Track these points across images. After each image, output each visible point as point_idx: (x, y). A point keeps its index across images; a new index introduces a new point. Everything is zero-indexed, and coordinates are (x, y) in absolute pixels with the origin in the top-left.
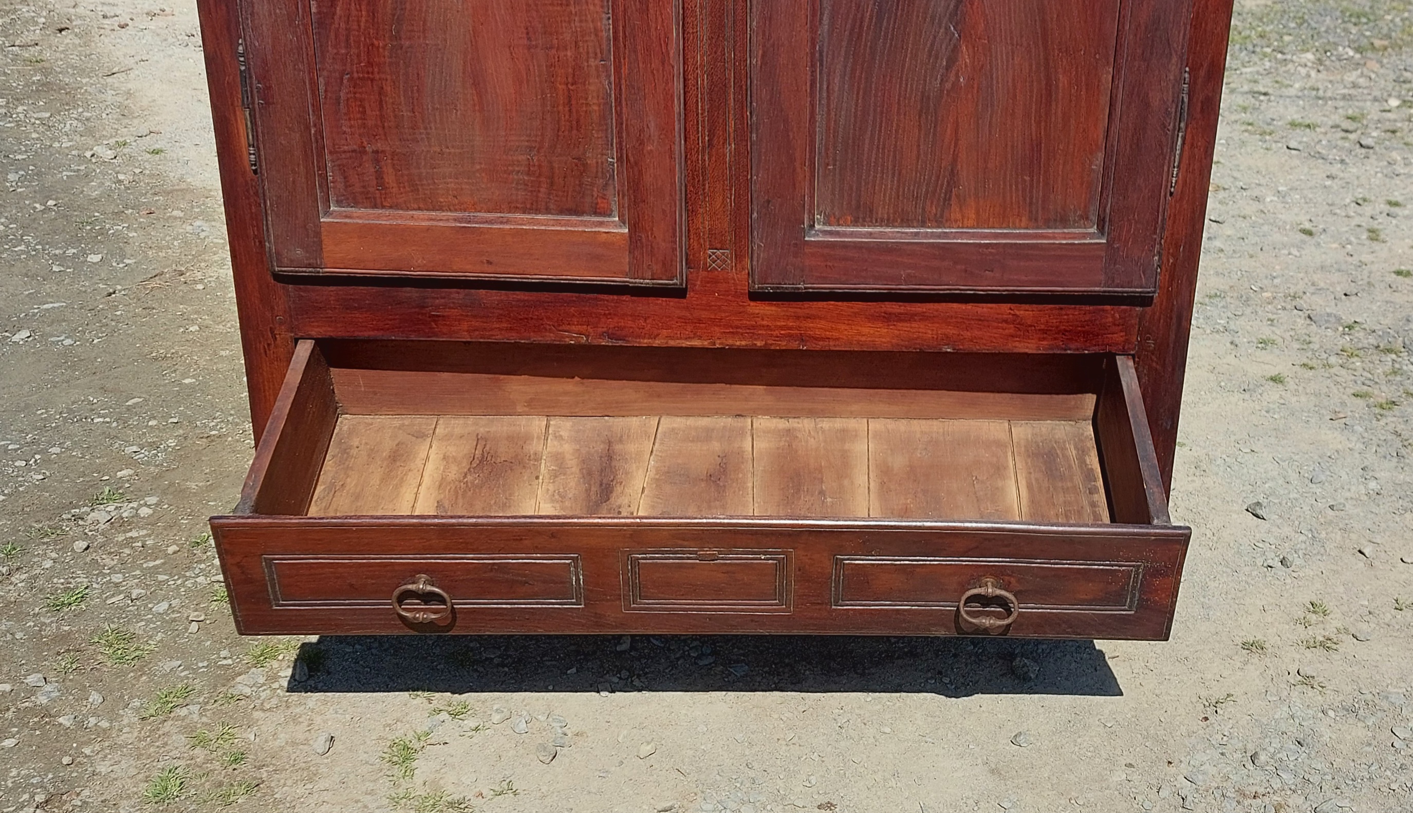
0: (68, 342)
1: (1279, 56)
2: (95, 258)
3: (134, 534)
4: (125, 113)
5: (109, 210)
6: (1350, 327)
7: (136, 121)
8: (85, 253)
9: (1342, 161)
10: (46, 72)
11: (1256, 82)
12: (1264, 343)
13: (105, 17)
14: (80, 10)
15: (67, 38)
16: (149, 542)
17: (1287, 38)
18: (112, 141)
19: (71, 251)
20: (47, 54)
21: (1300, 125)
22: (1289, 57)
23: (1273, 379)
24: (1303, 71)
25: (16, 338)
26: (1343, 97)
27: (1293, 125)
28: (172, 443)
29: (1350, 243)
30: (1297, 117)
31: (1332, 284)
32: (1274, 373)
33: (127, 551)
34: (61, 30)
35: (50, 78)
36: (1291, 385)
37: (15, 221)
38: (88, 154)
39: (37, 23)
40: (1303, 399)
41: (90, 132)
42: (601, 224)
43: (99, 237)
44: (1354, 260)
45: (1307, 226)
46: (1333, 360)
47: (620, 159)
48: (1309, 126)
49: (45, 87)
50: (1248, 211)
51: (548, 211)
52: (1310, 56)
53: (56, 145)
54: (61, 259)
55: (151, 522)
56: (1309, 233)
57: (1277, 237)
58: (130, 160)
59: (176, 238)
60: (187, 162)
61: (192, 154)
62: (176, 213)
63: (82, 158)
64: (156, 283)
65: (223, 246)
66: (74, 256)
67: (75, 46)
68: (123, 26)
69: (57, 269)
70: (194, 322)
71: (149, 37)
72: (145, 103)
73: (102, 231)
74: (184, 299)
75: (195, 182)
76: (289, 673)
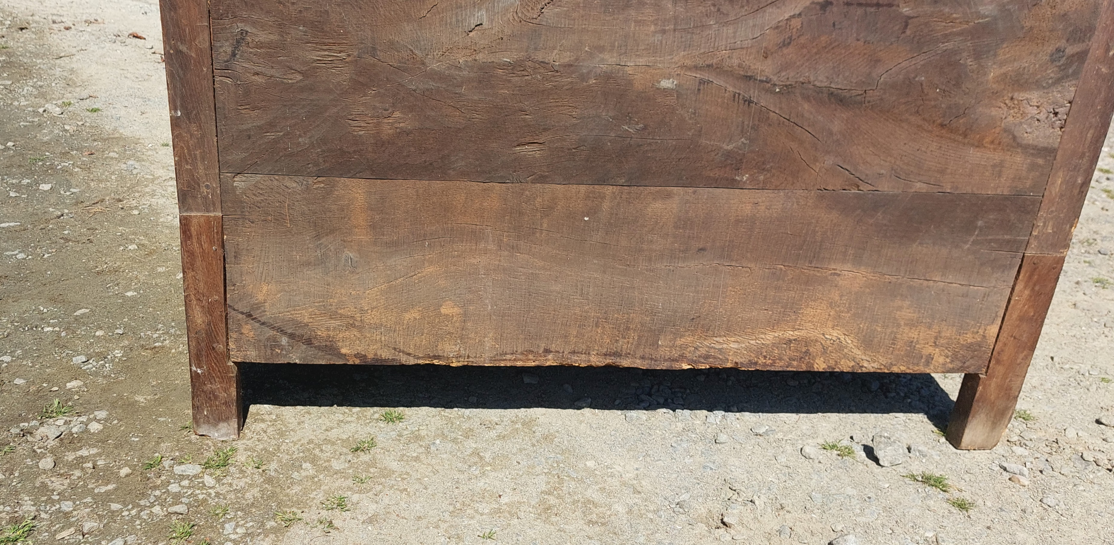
0: (21, 256)
2: (46, 187)
3: (84, 452)
4: (69, 84)
5: (58, 150)
7: (78, 89)
8: (37, 183)
10: (9, 55)
13: (54, 22)
14: (36, 18)
15: (26, 35)
16: (100, 463)
18: (60, 102)
19: (25, 181)
20: (11, 44)
28: (119, 354)
33: (77, 473)
34: (22, 29)
38: (41, 110)
39: (4, 24)
41: (43, 95)
43: (49, 171)
49: (9, 65)
53: (16, 103)
54: (18, 188)
55: (101, 439)
58: (74, 116)
59: (113, 173)
60: (119, 119)
61: (123, 113)
62: (112, 154)
63: (35, 113)
64: (98, 208)
65: (153, 181)
66: (28, 185)
67: (32, 39)
68: (67, 29)
69: (13, 195)
70: (132, 242)
71: (87, 36)
72: (84, 77)
73: (52, 167)
74: (122, 222)
75: (126, 132)
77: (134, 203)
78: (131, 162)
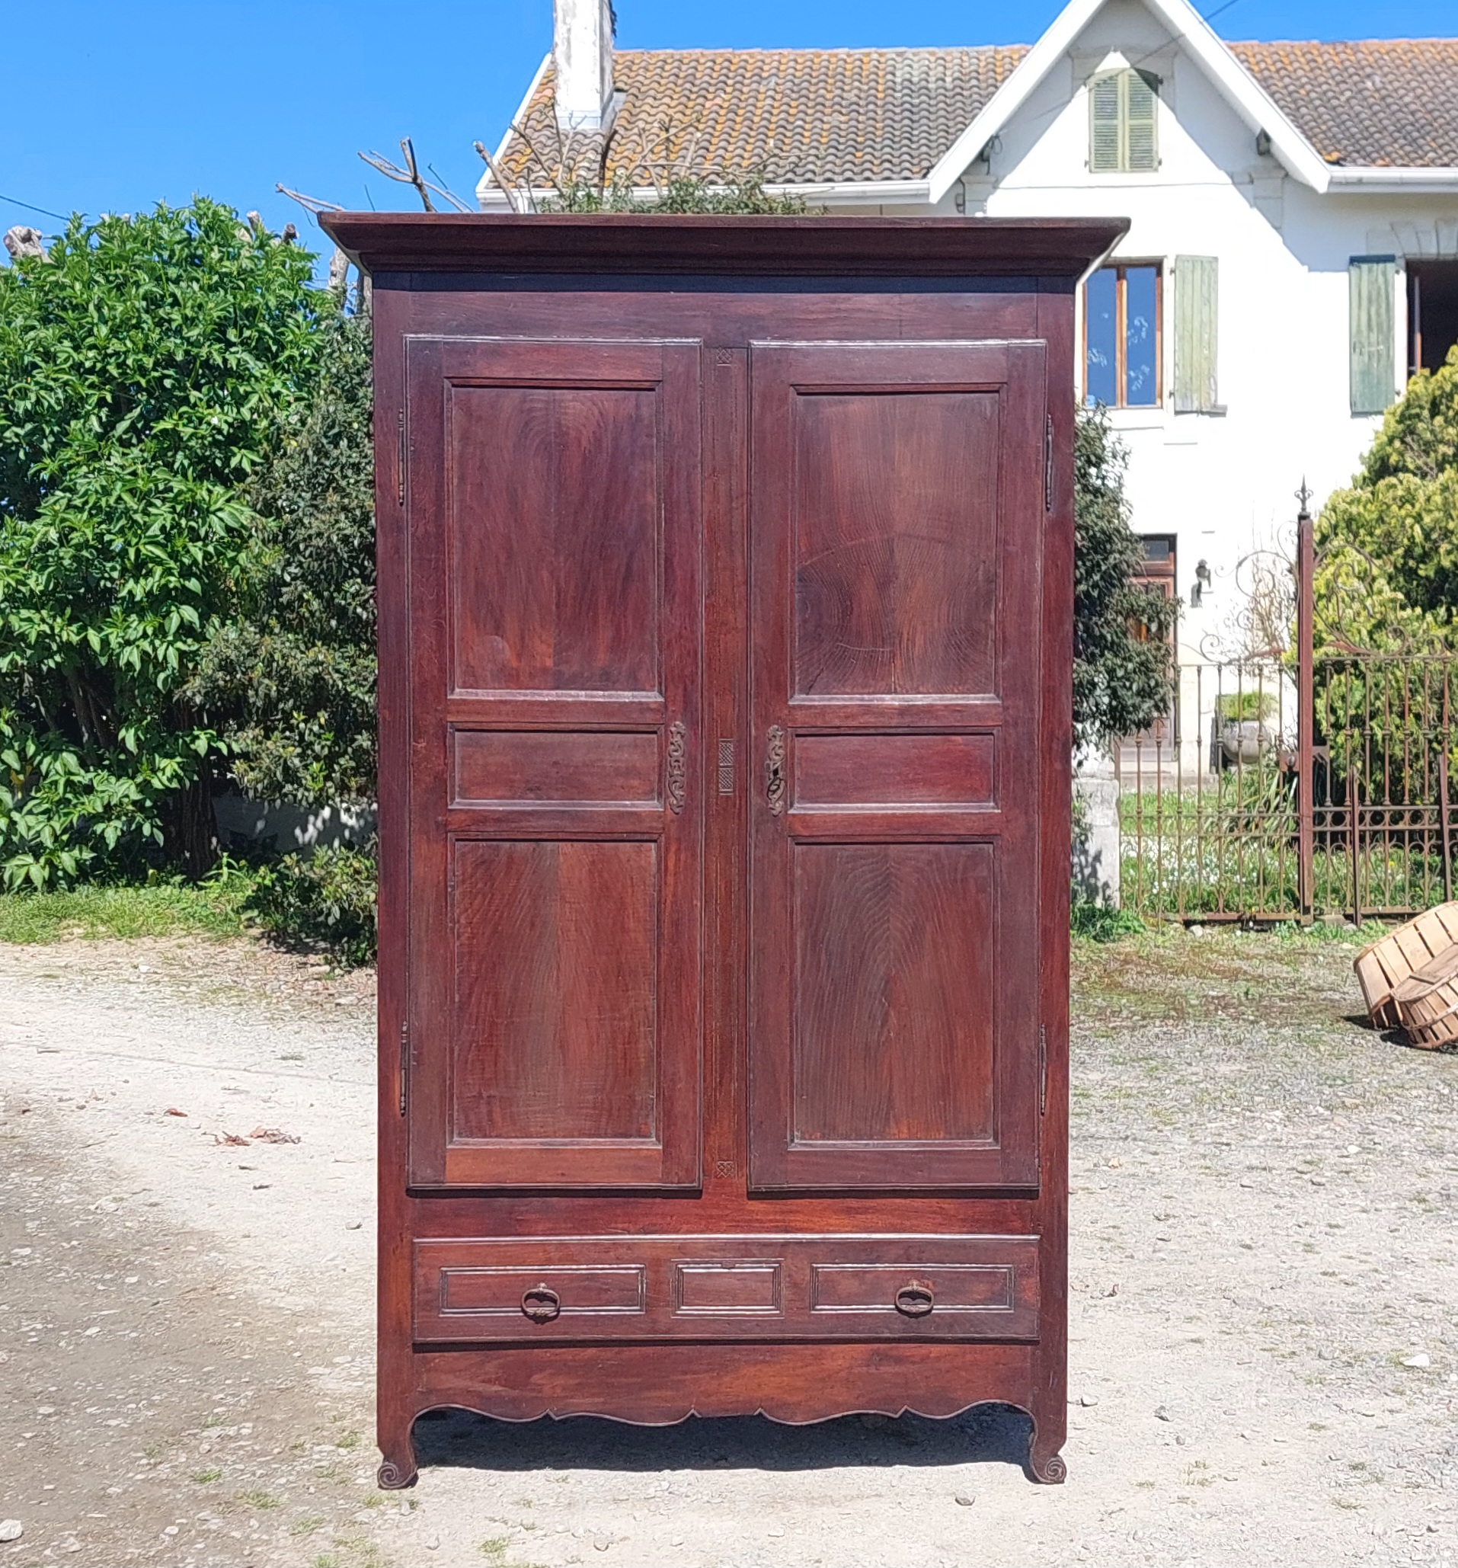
0: (134, 1335)
1: (1248, 1114)
2: (134, 1280)
3: (242, 1443)
4: (113, 1177)
5: (130, 1246)
6: (1270, 1308)
7: (125, 1183)
8: (121, 1278)
9: (1292, 1195)
10: (25, 1145)
11: (1220, 1135)
12: (1190, 1319)
13: (61, 1100)
14: (33, 1095)
15: (32, 1119)
16: (257, 1448)
17: (1257, 1099)
18: (110, 1197)
19: (108, 1276)
20: (19, 1131)
21: (1257, 1168)
22: (1257, 1115)
23: (1193, 1341)
24: (1269, 1126)
25: (88, 1332)
26: (1306, 1146)
27: (1251, 1168)
28: (250, 1394)
29: (1286, 1254)
30: (1255, 1163)
31: (1263, 1282)
32: (1194, 1336)
33: (241, 1452)
34: (24, 1112)
35: (30, 1151)
36: (1209, 1344)
37: (48, 1256)
38: (92, 1208)
40: (1216, 1352)
41: (87, 1191)
42: (643, 1143)
43: (128, 1267)
44: (1285, 1266)
45: (1248, 1242)
46: (1249, 1328)
47: (658, 1095)
48: (1264, 1168)
49: (27, 1159)
50: (1194, 1232)
51: (606, 1136)
52: (1278, 1113)
53: (58, 1202)
54: (103, 1281)
55: (250, 1437)
56: (1249, 1247)
57: (1218, 1250)
58: (132, 1211)
59: (197, 1266)
60: (184, 1213)
61: (186, 1205)
62: (189, 1248)
63: (88, 1212)
64: (192, 1295)
65: (242, 1270)
66: (112, 1280)
67: (43, 1125)
68: (82, 1108)
69: (100, 1287)
70: (236, 1321)
71: (110, 1117)
72: (127, 1168)
73: (128, 1262)
74: (220, 1306)
75: (198, 1226)
76: (395, 1510)
77: (228, 1290)
78: (213, 1254)
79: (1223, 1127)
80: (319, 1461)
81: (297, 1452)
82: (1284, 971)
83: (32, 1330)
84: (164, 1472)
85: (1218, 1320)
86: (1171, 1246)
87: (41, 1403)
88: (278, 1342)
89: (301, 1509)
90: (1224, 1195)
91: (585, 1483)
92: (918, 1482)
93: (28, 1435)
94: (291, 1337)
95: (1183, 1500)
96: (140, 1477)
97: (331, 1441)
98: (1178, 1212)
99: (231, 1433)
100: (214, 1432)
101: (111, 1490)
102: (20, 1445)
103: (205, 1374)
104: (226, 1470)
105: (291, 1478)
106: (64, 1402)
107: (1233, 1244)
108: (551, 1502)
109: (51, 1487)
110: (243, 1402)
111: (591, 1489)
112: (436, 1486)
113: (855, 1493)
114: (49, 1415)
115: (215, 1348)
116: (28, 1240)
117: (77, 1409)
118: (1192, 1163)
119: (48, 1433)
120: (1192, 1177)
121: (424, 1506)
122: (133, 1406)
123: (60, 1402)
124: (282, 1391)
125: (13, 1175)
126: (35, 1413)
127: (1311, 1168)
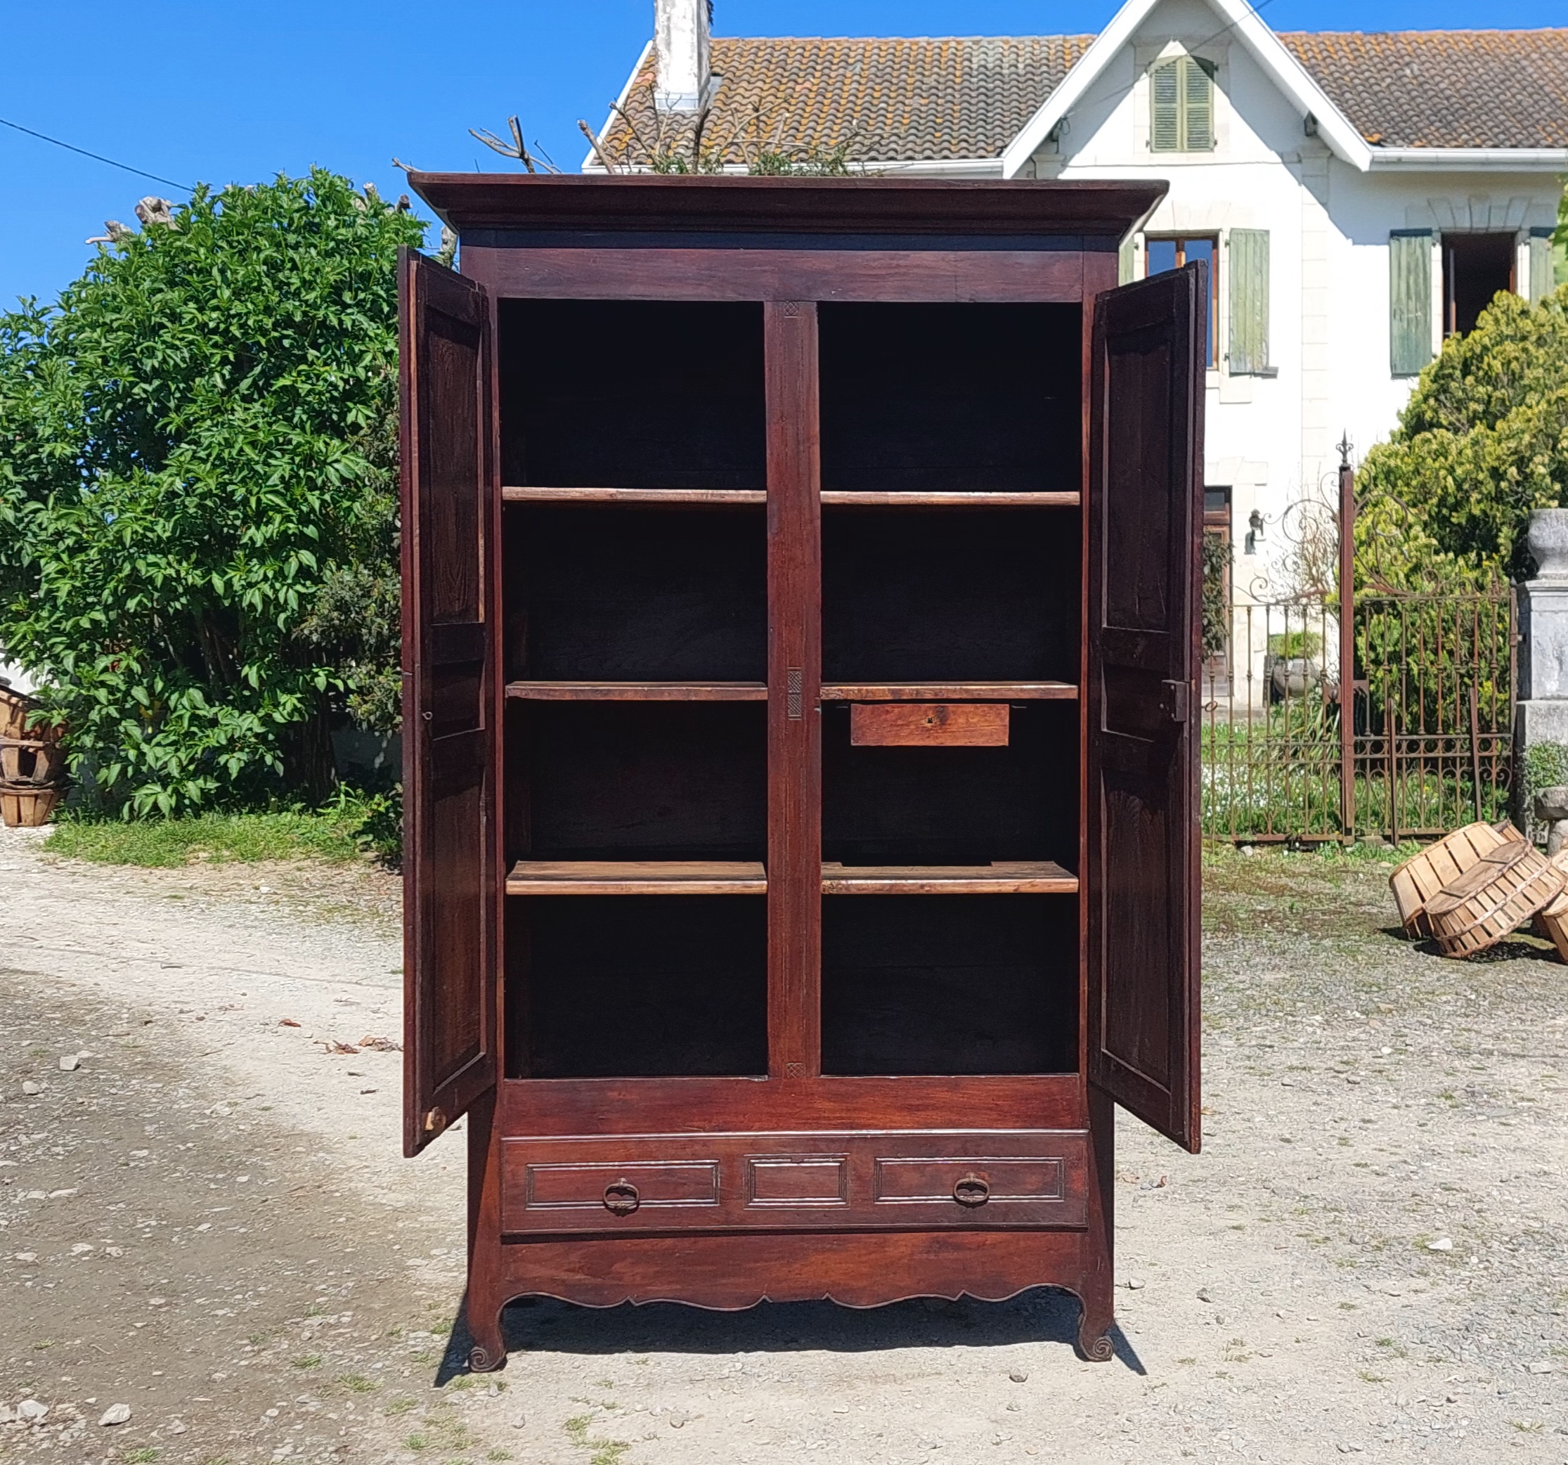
0: (243, 1230)
1: (1290, 1018)
2: (244, 1179)
3: (342, 1330)
4: (228, 1083)
5: (242, 1148)
6: (1306, 1197)
7: (240, 1088)
8: (233, 1177)
9: (1329, 1093)
10: (146, 1054)
11: (1264, 1038)
13: (181, 1012)
14: (156, 1008)
15: (154, 1030)
16: (355, 1335)
17: (1299, 1005)
18: (225, 1103)
19: (220, 1176)
20: (141, 1042)
21: (1297, 1068)
22: (1298, 1019)
23: (1235, 1228)
24: (1310, 1029)
25: (200, 1228)
26: (1342, 1048)
27: (1291, 1068)
28: (351, 1284)
29: (1322, 1147)
30: (1295, 1063)
31: (1300, 1173)
32: (1235, 1224)
33: (341, 1339)
34: (147, 1023)
35: (151, 1060)
36: (1249, 1231)
37: (165, 1157)
38: (208, 1112)
39: (121, 1019)
40: (1256, 1238)
41: (203, 1097)
43: (239, 1167)
44: (1322, 1158)
45: (1288, 1136)
46: (1286, 1216)
48: (1304, 1069)
49: (148, 1067)
50: (1238, 1128)
52: (1318, 1018)
53: (176, 1106)
54: (215, 1181)
55: (349, 1324)
56: (1288, 1141)
57: (1260, 1144)
58: (245, 1115)
59: (305, 1166)
60: (294, 1116)
61: (297, 1109)
62: (299, 1149)
63: (203, 1116)
64: (300, 1193)
65: (347, 1169)
66: (224, 1179)
67: (164, 1035)
68: (202, 1019)
69: (212, 1186)
70: (340, 1216)
71: (227, 1027)
72: (242, 1075)
73: (240, 1163)
74: (325, 1203)
75: (308, 1128)
76: (483, 1392)
77: (334, 1188)
78: (321, 1154)
79: (1267, 1031)
80: (413, 1346)
81: (393, 1338)
82: (1327, 887)
83: (147, 1226)
84: (267, 1357)
85: (1258, 1208)
86: (1217, 1140)
87: (152, 1294)
88: (380, 1236)
89: (395, 1392)
90: (1267, 1093)
91: (664, 1364)
92: (976, 1360)
93: (139, 1325)
94: (392, 1232)
95: (1221, 1375)
96: (243, 1363)
97: (426, 1328)
98: (1224, 1109)
99: (331, 1321)
100: (316, 1320)
101: (216, 1376)
102: (131, 1334)
103: (309, 1266)
104: (326, 1356)
105: (387, 1363)
106: (175, 1293)
107: (1274, 1138)
108: (632, 1384)
109: (159, 1373)
110: (344, 1292)
111: (669, 1371)
112: (524, 1369)
113: (916, 1371)
114: (160, 1306)
115: (319, 1242)
116: (146, 1142)
117: (187, 1300)
118: (1238, 1064)
119: (159, 1322)
120: (1238, 1077)
121: (511, 1388)
122: (240, 1297)
123: (171, 1293)
124: (381, 1282)
125: (134, 1082)
126: (147, 1304)
127: (1347, 1068)
